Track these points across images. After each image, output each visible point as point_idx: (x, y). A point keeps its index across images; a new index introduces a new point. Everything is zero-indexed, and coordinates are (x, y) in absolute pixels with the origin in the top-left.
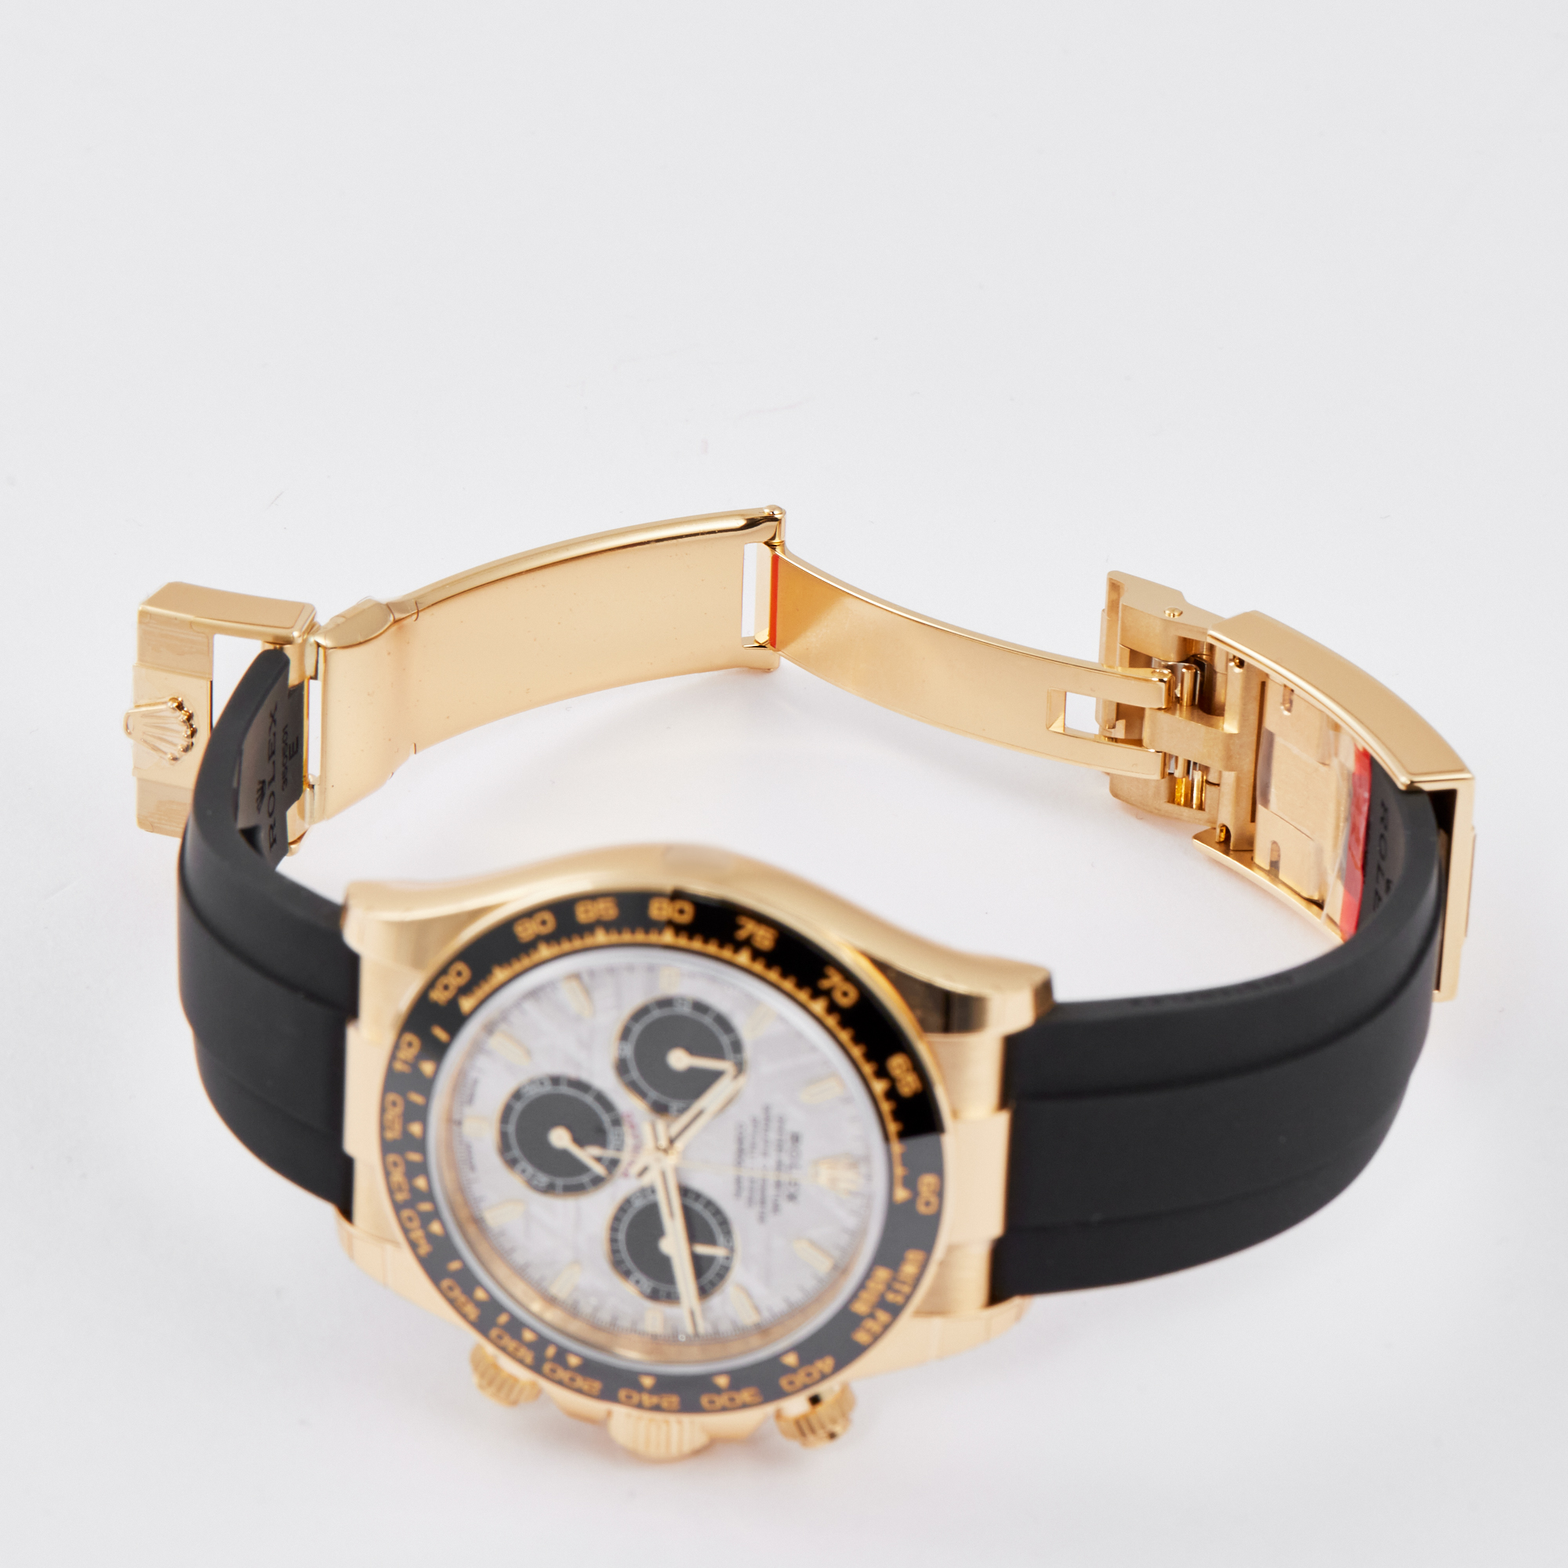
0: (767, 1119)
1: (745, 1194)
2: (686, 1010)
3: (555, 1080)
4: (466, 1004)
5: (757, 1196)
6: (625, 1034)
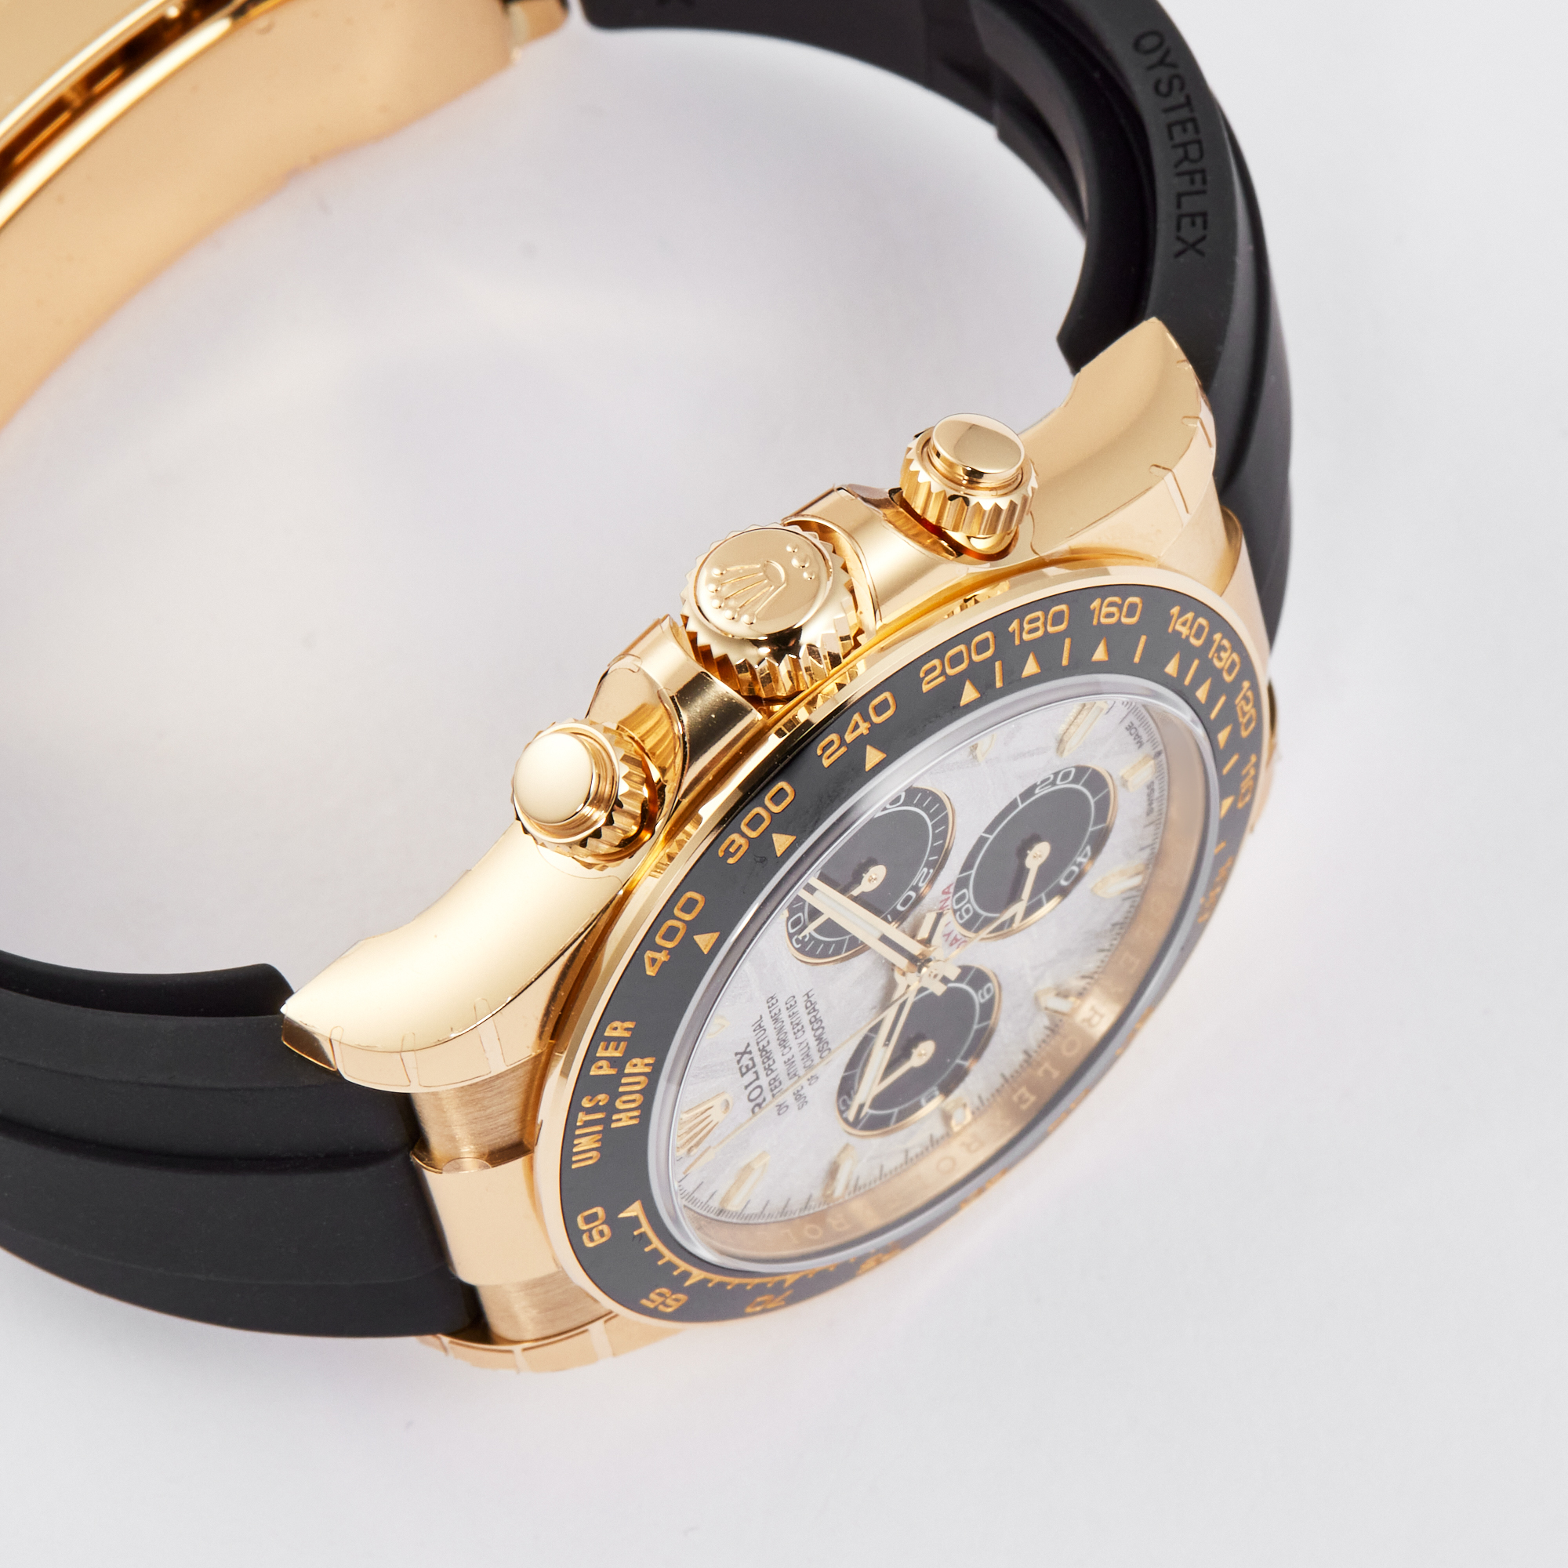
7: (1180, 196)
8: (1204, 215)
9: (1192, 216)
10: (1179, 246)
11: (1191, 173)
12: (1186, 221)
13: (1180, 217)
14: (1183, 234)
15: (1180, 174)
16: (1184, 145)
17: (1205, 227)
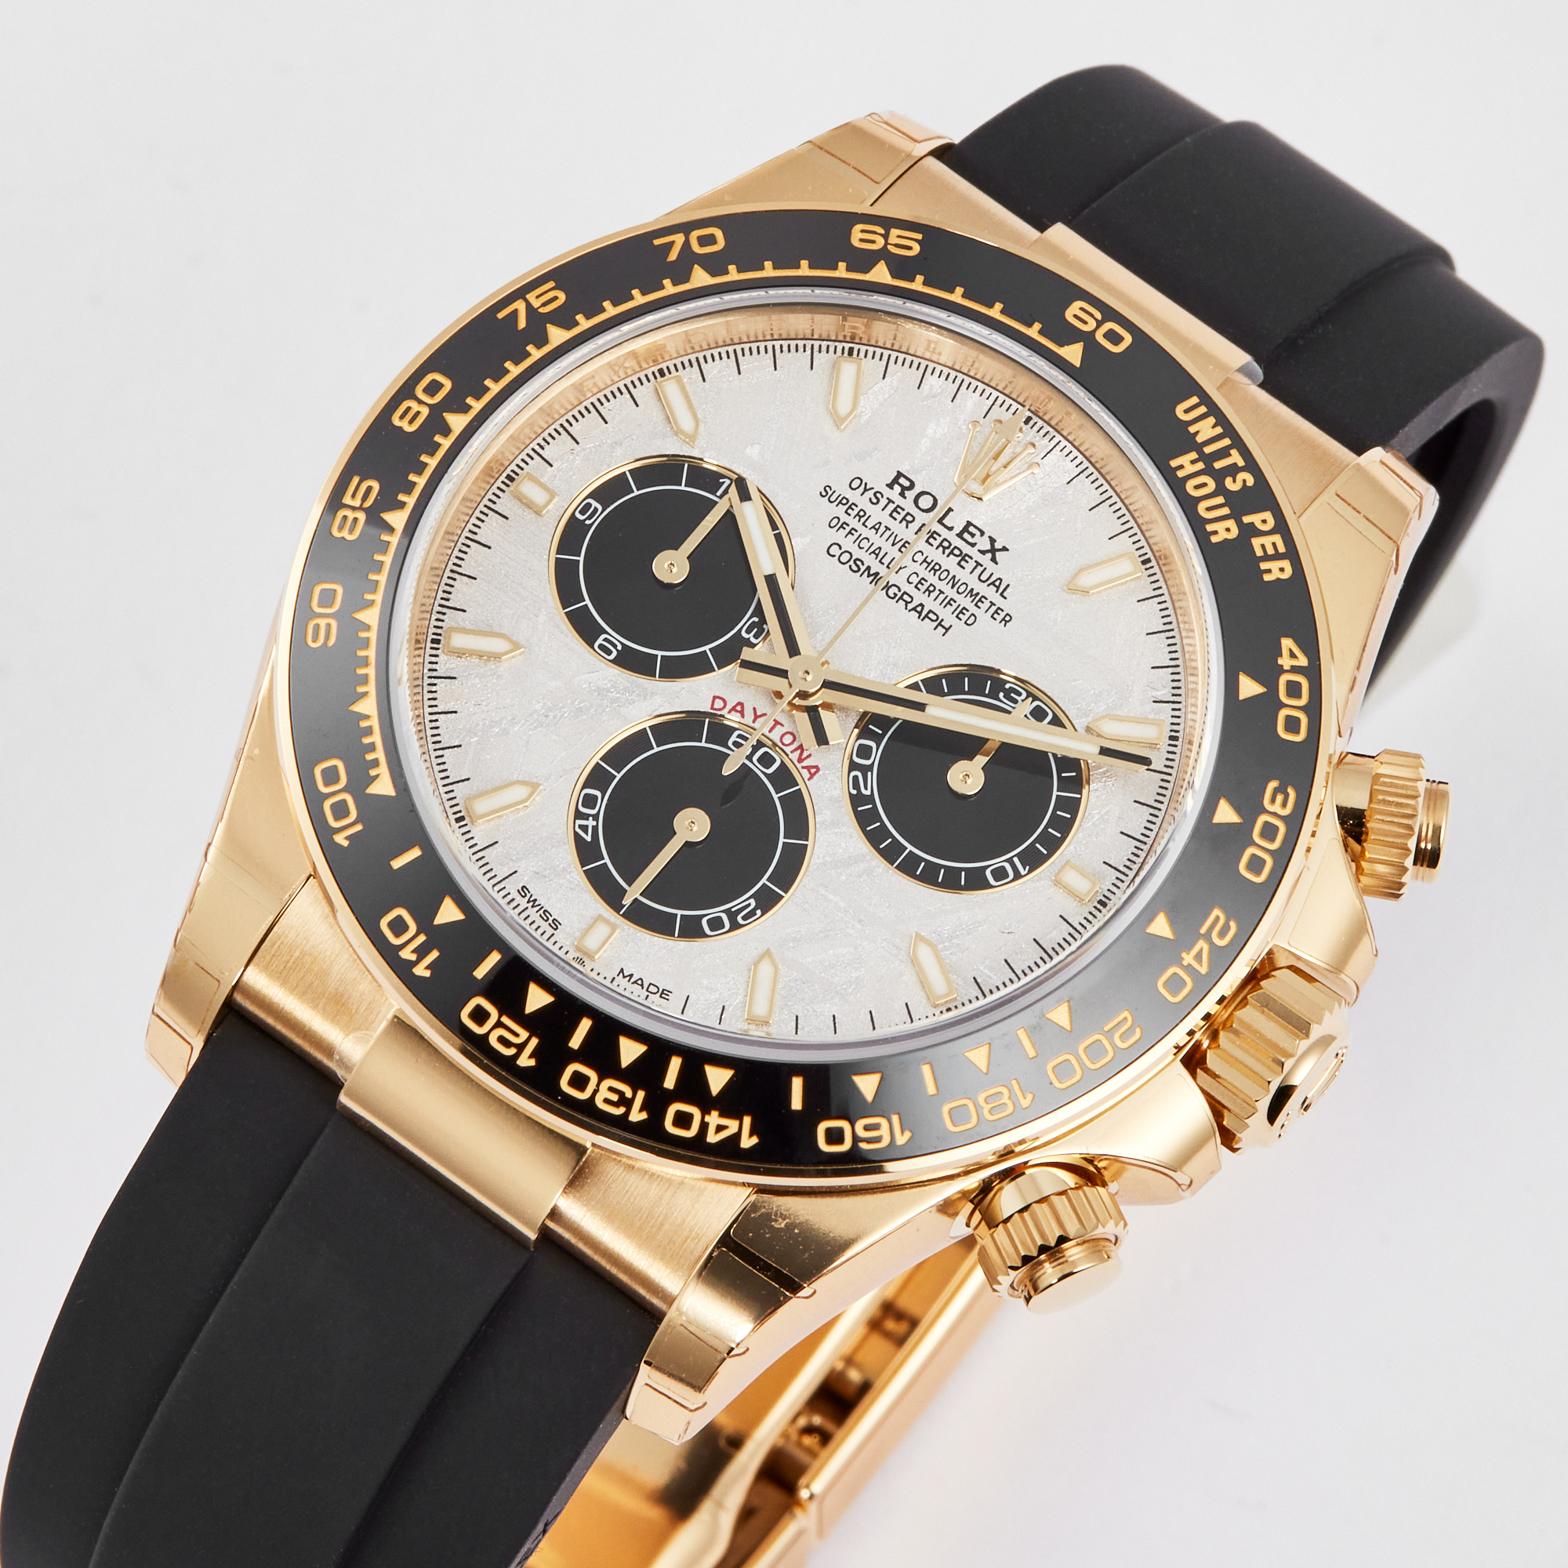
0: (842, 501)
1: (947, 615)
2: (601, 513)
3: (597, 778)
4: (383, 786)
5: (965, 601)
6: (586, 630)
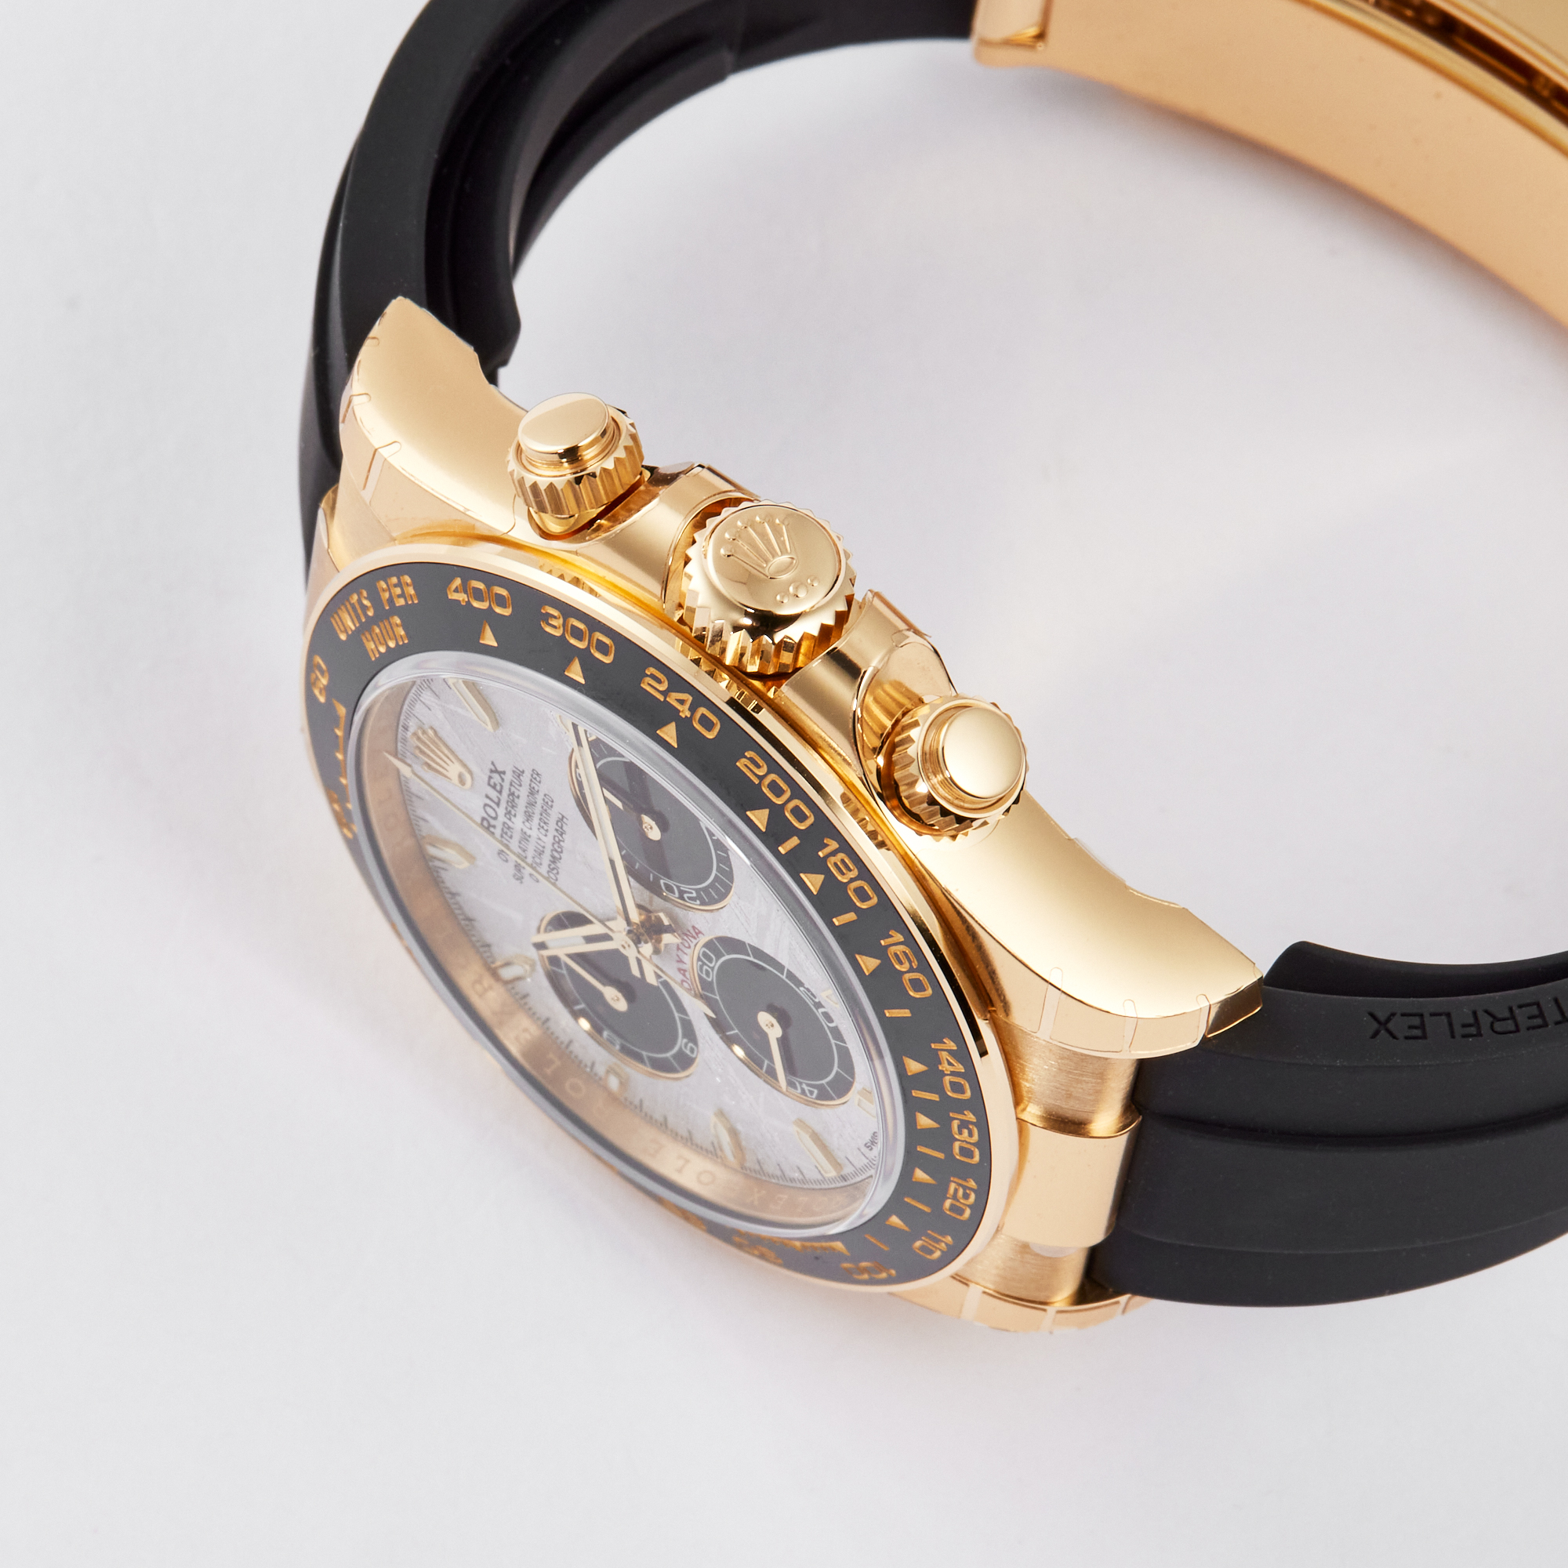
7: (1448, 1015)
8: (1424, 1037)
9: (1422, 1026)
10: (1382, 1017)
11: (1477, 1022)
12: (1416, 1021)
13: (1421, 1016)
14: (1397, 1019)
15: (1475, 1013)
16: (1513, 1017)
17: (1407, 1038)
